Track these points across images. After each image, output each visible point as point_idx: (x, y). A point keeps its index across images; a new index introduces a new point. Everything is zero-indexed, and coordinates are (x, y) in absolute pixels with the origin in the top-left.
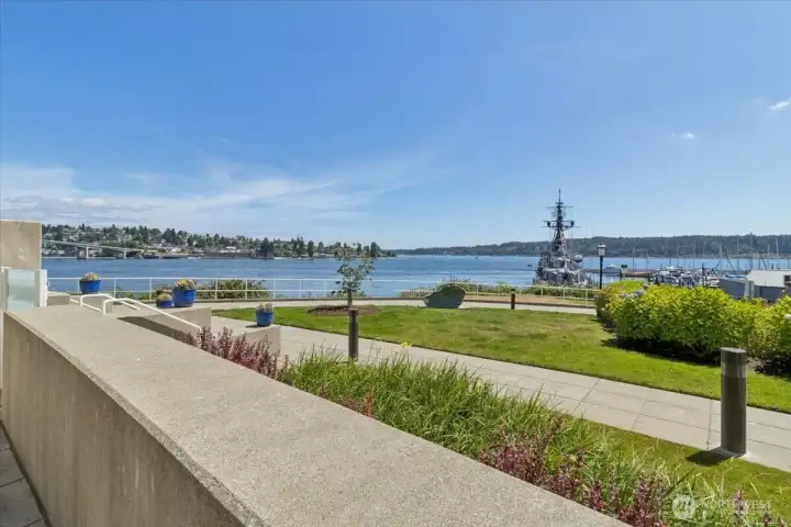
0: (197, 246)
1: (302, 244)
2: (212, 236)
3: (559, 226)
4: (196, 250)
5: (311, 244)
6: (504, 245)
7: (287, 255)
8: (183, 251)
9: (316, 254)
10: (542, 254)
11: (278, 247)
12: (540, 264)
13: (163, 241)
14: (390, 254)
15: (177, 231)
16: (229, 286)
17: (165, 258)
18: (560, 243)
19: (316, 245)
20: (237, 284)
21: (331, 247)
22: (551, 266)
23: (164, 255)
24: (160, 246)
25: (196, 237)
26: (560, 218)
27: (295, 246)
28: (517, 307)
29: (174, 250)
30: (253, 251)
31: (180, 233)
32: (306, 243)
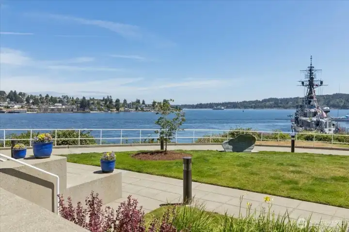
0: (33, 103)
1: (111, 102)
2: (44, 96)
3: (311, 85)
4: (32, 106)
5: (118, 101)
6: (265, 101)
7: (100, 109)
8: (22, 107)
9: (122, 109)
10: (297, 107)
11: (93, 104)
12: (296, 114)
13: (8, 100)
14: (177, 108)
15: (18, 92)
16: (65, 135)
17: (9, 112)
18: (312, 98)
19: (122, 102)
20: (70, 134)
21: (133, 104)
22: (305, 115)
23: (9, 110)
24: (6, 104)
25: (32, 97)
26: (312, 79)
27: (106, 103)
28: (297, 150)
29: (16, 107)
30: (74, 107)
31: (20, 94)
32: (114, 101)
